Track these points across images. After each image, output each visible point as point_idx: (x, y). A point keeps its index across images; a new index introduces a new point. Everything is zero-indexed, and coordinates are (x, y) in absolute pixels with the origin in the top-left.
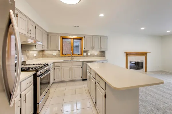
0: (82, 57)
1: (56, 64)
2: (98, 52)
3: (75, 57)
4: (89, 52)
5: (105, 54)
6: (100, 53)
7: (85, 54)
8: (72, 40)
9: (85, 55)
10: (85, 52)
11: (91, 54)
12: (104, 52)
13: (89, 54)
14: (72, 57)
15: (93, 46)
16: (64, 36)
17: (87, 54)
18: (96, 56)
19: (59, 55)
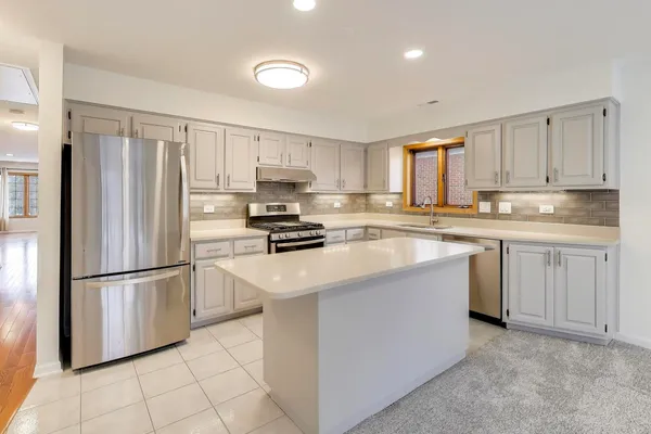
0: (473, 217)
1: (370, 230)
2: (564, 197)
3: (445, 215)
4: (508, 196)
5: (617, 209)
6: (573, 206)
7: (485, 207)
8: (440, 151)
9: (489, 211)
10: (487, 195)
11: (517, 204)
12: (608, 196)
13: (505, 207)
14: (435, 214)
15: (508, 168)
16: (416, 143)
17: (495, 207)
18: (547, 217)
19: (401, 205)
